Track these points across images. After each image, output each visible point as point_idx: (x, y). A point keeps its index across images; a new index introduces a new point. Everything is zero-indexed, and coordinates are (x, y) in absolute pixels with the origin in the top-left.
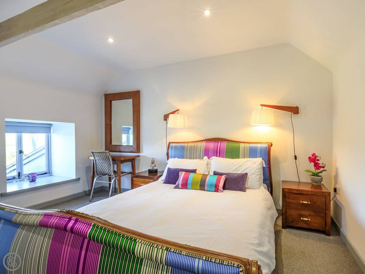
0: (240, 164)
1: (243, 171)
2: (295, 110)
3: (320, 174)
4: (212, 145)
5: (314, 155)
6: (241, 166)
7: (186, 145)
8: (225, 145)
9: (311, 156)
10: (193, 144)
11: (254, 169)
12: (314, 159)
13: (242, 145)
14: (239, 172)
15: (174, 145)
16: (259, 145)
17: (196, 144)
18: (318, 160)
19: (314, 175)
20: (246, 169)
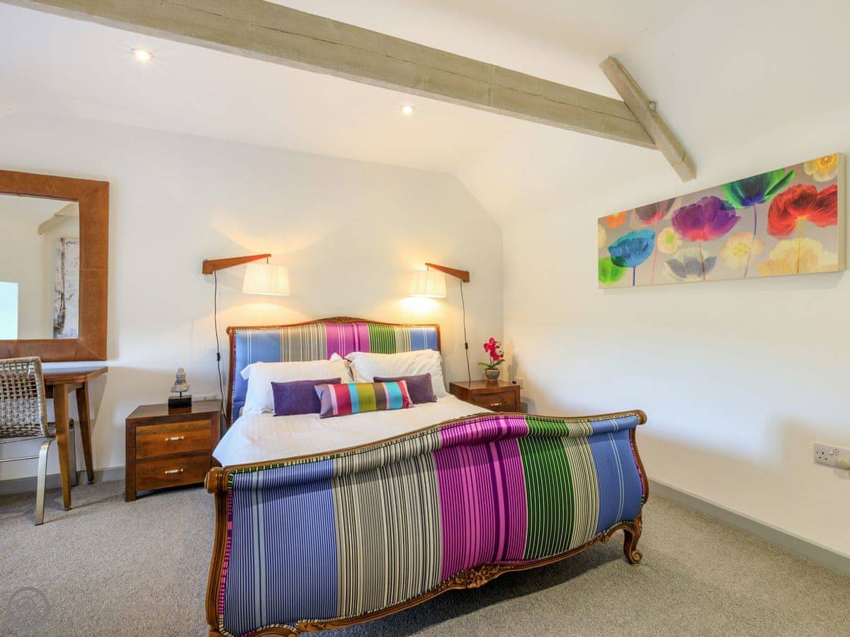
0: (410, 362)
1: (420, 370)
2: (464, 276)
3: (497, 366)
4: (341, 332)
5: (492, 340)
6: (413, 363)
7: (281, 332)
8: (365, 330)
9: (488, 342)
10: (299, 330)
11: (435, 366)
12: (491, 347)
13: (397, 329)
14: (413, 375)
15: (249, 333)
16: (424, 329)
17: (306, 329)
18: (498, 347)
19: (491, 367)
20: (424, 367)
